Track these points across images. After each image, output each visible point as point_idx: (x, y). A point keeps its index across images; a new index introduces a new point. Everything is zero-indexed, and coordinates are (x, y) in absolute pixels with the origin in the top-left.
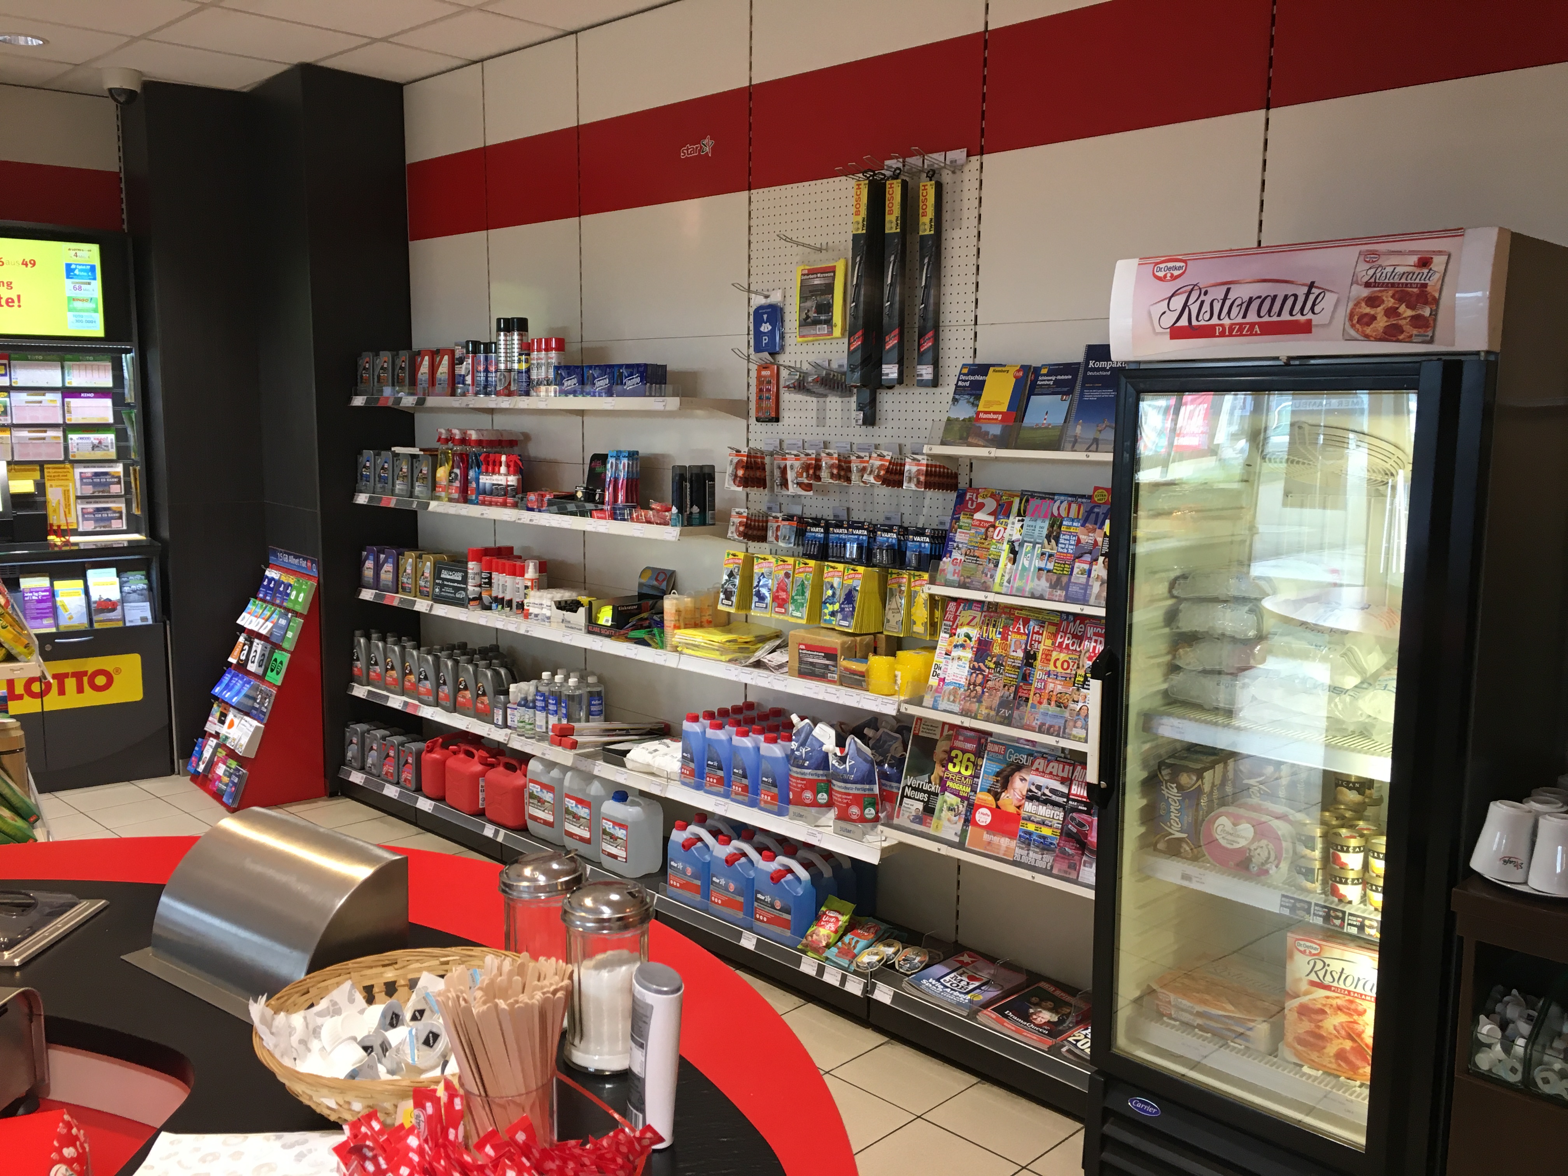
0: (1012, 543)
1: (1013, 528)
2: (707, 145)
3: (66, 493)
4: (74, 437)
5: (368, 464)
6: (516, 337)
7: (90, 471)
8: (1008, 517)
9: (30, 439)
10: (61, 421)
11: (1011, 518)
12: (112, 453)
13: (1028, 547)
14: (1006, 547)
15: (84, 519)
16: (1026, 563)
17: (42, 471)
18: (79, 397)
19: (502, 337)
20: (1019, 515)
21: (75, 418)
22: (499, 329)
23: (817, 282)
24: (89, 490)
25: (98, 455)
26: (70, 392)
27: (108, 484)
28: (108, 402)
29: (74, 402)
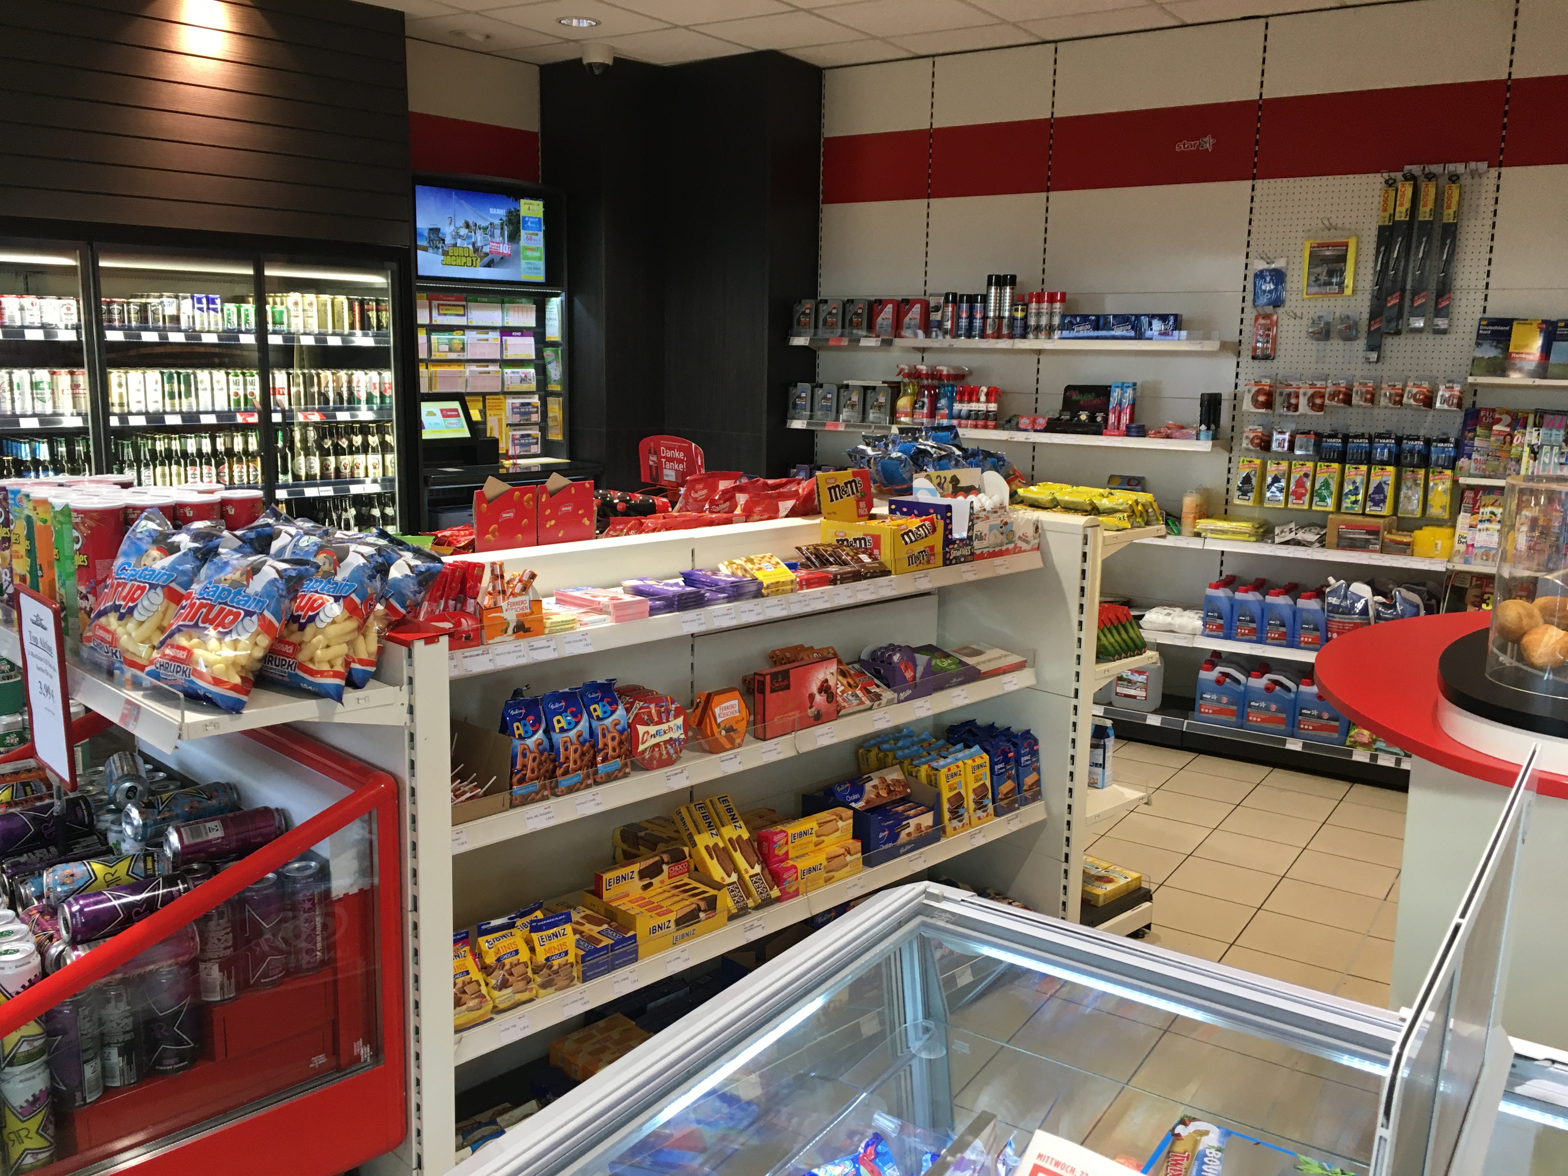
0: (1531, 446)
1: (1532, 436)
2: (1208, 143)
3: (500, 420)
4: (508, 371)
5: (803, 395)
6: (1008, 290)
7: (518, 401)
8: (1525, 428)
9: (481, 373)
10: (498, 357)
11: (1528, 429)
12: (533, 386)
13: (1546, 449)
14: (1527, 449)
15: (514, 445)
16: (1547, 461)
17: (484, 402)
18: (511, 335)
19: (993, 290)
20: (1535, 426)
21: (510, 355)
22: (990, 284)
23: (1328, 253)
24: (517, 419)
25: (524, 387)
26: (506, 331)
27: (530, 413)
28: (531, 340)
29: (509, 340)
